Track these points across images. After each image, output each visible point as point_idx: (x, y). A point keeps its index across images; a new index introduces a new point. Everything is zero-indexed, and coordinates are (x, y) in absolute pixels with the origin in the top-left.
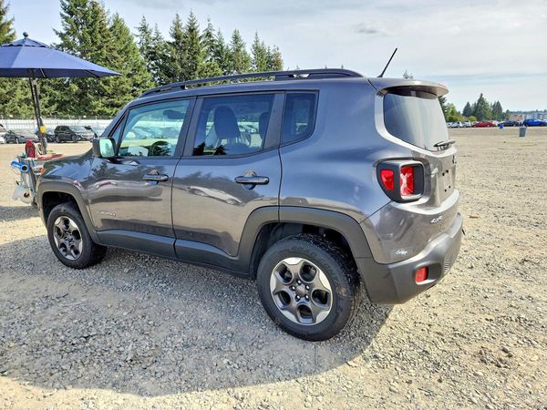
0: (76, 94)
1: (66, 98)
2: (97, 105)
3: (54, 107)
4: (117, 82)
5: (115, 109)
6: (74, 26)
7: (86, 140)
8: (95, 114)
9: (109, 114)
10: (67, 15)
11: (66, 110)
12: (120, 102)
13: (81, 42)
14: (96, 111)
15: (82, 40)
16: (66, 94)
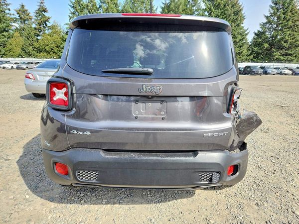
0: (266, 49)
1: (260, 51)
2: (276, 55)
3: (252, 57)
4: (294, 41)
5: (287, 57)
6: (276, 11)
7: (257, 74)
8: (274, 60)
9: (282, 60)
10: (273, 5)
11: (258, 58)
12: (292, 53)
13: (277, 19)
14: (275, 58)
15: (279, 18)
16: (261, 49)
